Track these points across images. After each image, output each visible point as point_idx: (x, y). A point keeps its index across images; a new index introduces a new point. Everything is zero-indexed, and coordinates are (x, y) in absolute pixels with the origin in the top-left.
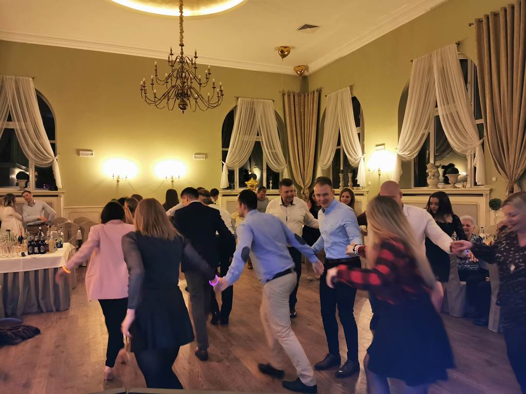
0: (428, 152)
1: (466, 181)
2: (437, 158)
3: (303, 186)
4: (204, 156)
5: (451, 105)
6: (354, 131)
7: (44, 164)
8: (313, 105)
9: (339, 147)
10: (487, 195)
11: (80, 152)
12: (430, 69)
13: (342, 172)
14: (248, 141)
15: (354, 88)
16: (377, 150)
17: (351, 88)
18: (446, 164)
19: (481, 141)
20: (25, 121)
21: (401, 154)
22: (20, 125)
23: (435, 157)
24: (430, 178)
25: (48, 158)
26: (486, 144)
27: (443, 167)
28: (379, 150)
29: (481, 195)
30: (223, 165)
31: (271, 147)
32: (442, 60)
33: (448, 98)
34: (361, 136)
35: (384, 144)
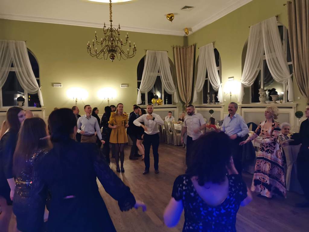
0: (260, 81)
1: (282, 99)
2: (265, 85)
3: (186, 103)
4: (127, 85)
5: (273, 53)
6: (216, 69)
7: (33, 92)
8: (191, 54)
9: (207, 79)
10: (294, 108)
11: (54, 84)
12: (260, 32)
13: (209, 93)
14: (152, 76)
15: (216, 44)
16: (229, 81)
17: (214, 43)
18: (271, 89)
19: (291, 75)
20: (21, 66)
21: (243, 83)
22: (18, 69)
23: (264, 84)
24: (261, 97)
25: (35, 89)
26: (294, 77)
27: (269, 91)
28: (230, 80)
29: (291, 108)
30: (138, 90)
31: (167, 79)
32: (267, 26)
33: (271, 49)
34: (219, 72)
35: (233, 77)
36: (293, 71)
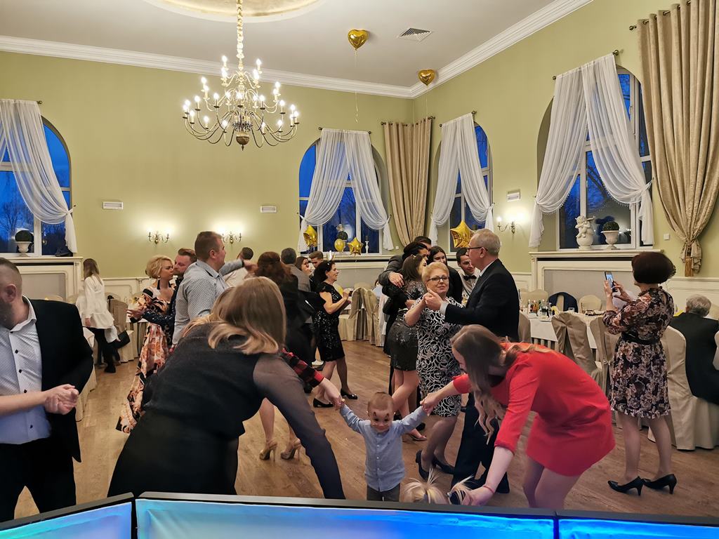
1: (629, 240)
4: (276, 207)
5: (608, 136)
6: (479, 172)
7: (54, 221)
8: (424, 138)
9: (459, 195)
11: (105, 203)
14: (334, 187)
15: (478, 114)
16: (509, 198)
18: (602, 218)
19: (648, 185)
21: (541, 203)
22: (22, 167)
23: (588, 207)
25: (59, 212)
26: (655, 190)
27: (598, 221)
28: (512, 198)
30: (301, 220)
31: (368, 195)
32: (595, 75)
33: (604, 128)
34: (488, 180)
35: (519, 191)
36: (653, 175)
